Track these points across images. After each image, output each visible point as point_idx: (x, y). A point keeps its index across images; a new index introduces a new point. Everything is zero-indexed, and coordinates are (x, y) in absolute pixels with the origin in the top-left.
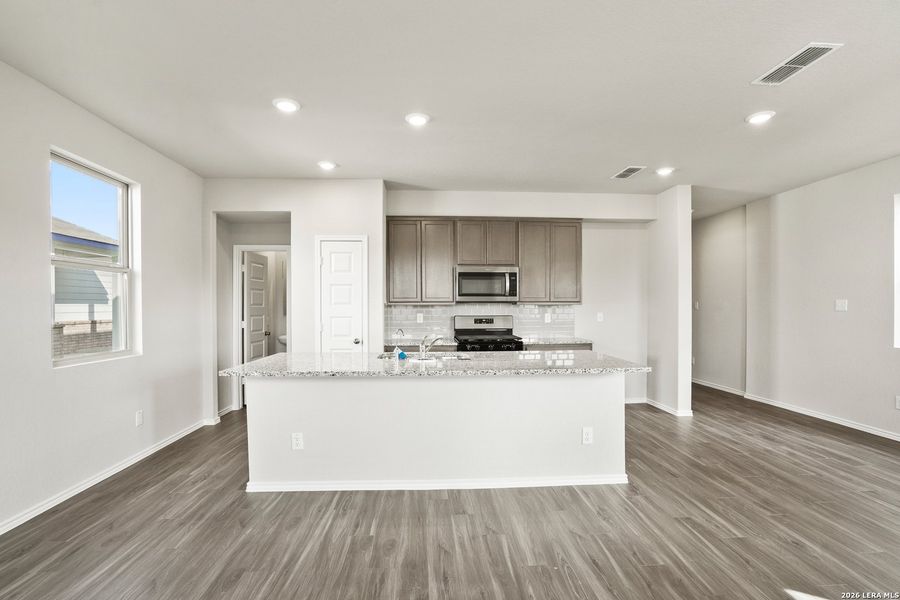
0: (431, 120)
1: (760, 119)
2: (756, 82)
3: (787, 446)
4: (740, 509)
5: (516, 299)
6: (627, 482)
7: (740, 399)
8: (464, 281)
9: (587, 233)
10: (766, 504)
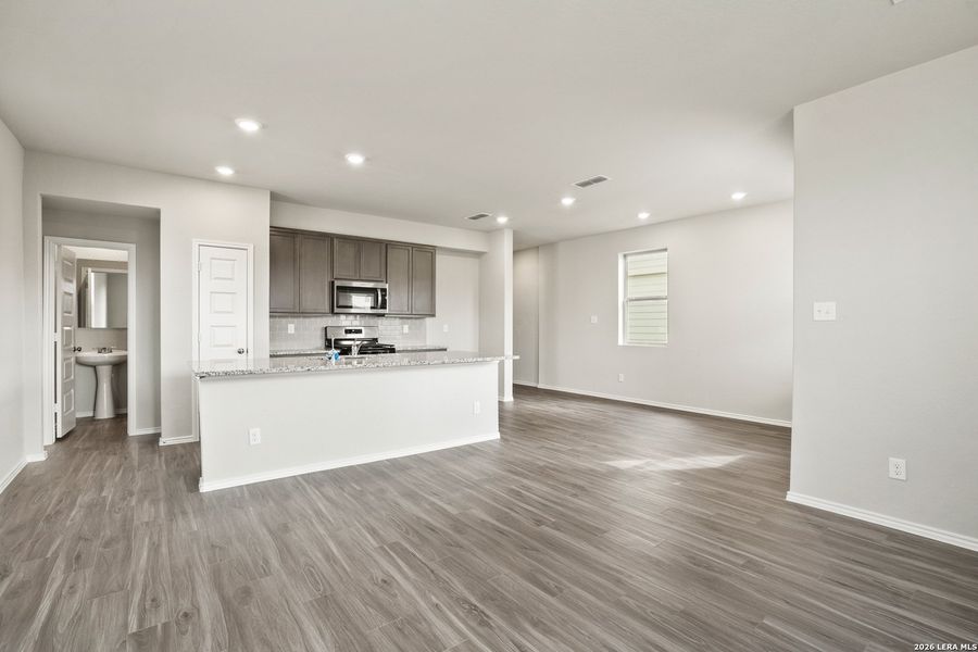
0: (367, 160)
1: (567, 201)
2: (573, 184)
3: (571, 410)
4: (564, 438)
5: (387, 311)
6: (499, 437)
7: (536, 388)
8: (340, 294)
9: (440, 259)
10: (575, 434)
